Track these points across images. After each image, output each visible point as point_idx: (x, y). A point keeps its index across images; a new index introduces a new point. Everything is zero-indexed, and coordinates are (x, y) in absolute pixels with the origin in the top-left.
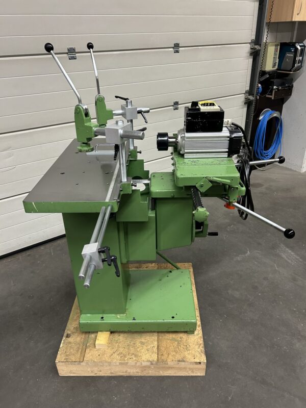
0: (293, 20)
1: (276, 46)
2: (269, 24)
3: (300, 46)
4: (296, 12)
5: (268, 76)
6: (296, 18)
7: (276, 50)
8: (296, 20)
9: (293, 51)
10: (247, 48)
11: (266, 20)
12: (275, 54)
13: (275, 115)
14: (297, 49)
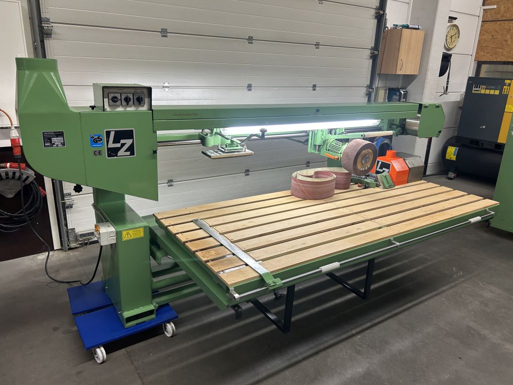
0: (397, 74)
1: (386, 90)
2: (380, 75)
3: (403, 92)
4: (398, 68)
6: (399, 72)
7: (385, 93)
8: (399, 73)
9: (398, 94)
10: (364, 90)
11: (377, 72)
12: (385, 96)
13: (386, 141)
14: (401, 93)
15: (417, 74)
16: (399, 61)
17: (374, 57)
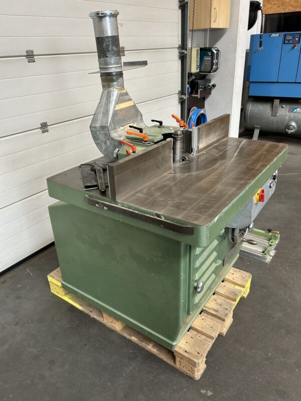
0: (211, 27)
1: (198, 50)
2: (192, 31)
3: (216, 50)
4: (212, 21)
5: (194, 77)
6: (214, 26)
7: (197, 54)
9: (210, 54)
10: (175, 54)
11: (189, 27)
12: (197, 58)
13: (202, 112)
14: (214, 52)
15: (228, 27)
16: (213, 10)
17: (183, 7)
